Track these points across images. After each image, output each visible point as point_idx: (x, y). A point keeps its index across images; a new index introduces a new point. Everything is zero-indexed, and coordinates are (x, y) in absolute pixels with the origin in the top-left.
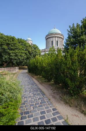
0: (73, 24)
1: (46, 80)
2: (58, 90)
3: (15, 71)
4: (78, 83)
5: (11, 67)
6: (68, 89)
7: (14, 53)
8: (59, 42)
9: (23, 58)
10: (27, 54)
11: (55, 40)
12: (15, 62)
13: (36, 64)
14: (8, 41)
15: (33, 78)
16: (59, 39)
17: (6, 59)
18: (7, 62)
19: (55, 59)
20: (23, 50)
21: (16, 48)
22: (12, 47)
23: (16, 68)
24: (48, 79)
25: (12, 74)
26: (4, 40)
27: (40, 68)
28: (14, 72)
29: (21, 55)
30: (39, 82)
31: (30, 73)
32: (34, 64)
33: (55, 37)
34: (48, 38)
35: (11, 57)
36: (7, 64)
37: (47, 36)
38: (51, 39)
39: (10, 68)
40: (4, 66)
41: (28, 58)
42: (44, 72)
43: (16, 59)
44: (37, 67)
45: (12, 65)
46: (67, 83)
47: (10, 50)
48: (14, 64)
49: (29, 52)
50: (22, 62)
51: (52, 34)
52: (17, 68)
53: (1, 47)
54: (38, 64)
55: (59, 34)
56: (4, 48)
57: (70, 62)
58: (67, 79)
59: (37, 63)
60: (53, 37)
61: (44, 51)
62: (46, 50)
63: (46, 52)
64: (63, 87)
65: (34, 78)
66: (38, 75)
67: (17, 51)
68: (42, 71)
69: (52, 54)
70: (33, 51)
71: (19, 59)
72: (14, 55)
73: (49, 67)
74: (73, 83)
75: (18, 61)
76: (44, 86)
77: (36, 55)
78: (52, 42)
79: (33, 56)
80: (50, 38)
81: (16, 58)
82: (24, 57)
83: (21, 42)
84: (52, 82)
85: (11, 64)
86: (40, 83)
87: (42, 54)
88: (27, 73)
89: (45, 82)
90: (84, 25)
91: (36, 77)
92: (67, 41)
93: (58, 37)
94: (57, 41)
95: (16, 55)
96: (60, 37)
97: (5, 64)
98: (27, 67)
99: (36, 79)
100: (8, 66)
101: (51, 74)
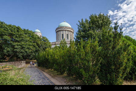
0: (82, 19)
1: (58, 73)
2: (72, 82)
3: (20, 65)
4: (92, 73)
5: (15, 61)
6: (82, 80)
7: (20, 45)
8: (69, 35)
9: (30, 51)
10: (35, 47)
11: (65, 33)
12: (20, 55)
13: (46, 57)
14: (12, 31)
15: (43, 72)
16: (69, 33)
17: (8, 51)
18: (10, 56)
19: (68, 51)
20: (31, 42)
21: (22, 40)
22: (17, 39)
23: (22, 63)
24: (60, 72)
25: (18, 69)
26: (6, 30)
27: (52, 61)
28: (20, 67)
29: (28, 48)
30: (50, 75)
31: (39, 67)
32: (45, 57)
33: (66, 30)
34: (58, 31)
35: (15, 50)
36: (11, 58)
37: (57, 29)
38: (62, 32)
39: (15, 63)
40: (6, 60)
41: (36, 51)
42: (56, 64)
43: (22, 52)
44: (48, 60)
45: (17, 59)
46: (81, 74)
47: (13, 41)
48: (19, 58)
49: (38, 44)
50: (30, 56)
51: (62, 27)
52: (24, 62)
53: (2, 38)
54: (50, 56)
55: (69, 28)
56: (6, 39)
57: (83, 53)
58: (81, 70)
59: (48, 56)
60: (63, 30)
61: (54, 43)
62: (57, 43)
63: (57, 45)
64: (77, 79)
65: (45, 72)
66: (49, 69)
67: (23, 43)
68: (53, 63)
69: (63, 47)
70: (43, 43)
71: (26, 52)
72: (20, 48)
73: (62, 60)
74: (87, 73)
75: (25, 54)
76: (57, 79)
77: (46, 48)
78: (63, 35)
79: (42, 49)
80: (60, 31)
81: (22, 50)
82: (32, 50)
83: (28, 33)
84: (65, 74)
85: (15, 58)
86: (52, 77)
87: (53, 46)
88: (36, 67)
89: (58, 75)
90: (92, 21)
91: (46, 71)
92: (77, 35)
93: (68, 31)
94: (68, 35)
95: (22, 48)
96: (70, 31)
97: (8, 58)
98: (35, 61)
99: (47, 73)
100: (11, 60)
101: (64, 67)
